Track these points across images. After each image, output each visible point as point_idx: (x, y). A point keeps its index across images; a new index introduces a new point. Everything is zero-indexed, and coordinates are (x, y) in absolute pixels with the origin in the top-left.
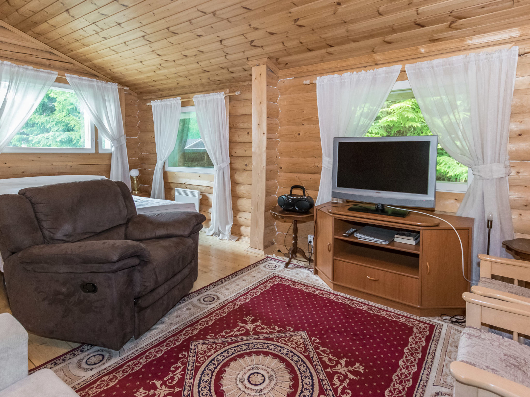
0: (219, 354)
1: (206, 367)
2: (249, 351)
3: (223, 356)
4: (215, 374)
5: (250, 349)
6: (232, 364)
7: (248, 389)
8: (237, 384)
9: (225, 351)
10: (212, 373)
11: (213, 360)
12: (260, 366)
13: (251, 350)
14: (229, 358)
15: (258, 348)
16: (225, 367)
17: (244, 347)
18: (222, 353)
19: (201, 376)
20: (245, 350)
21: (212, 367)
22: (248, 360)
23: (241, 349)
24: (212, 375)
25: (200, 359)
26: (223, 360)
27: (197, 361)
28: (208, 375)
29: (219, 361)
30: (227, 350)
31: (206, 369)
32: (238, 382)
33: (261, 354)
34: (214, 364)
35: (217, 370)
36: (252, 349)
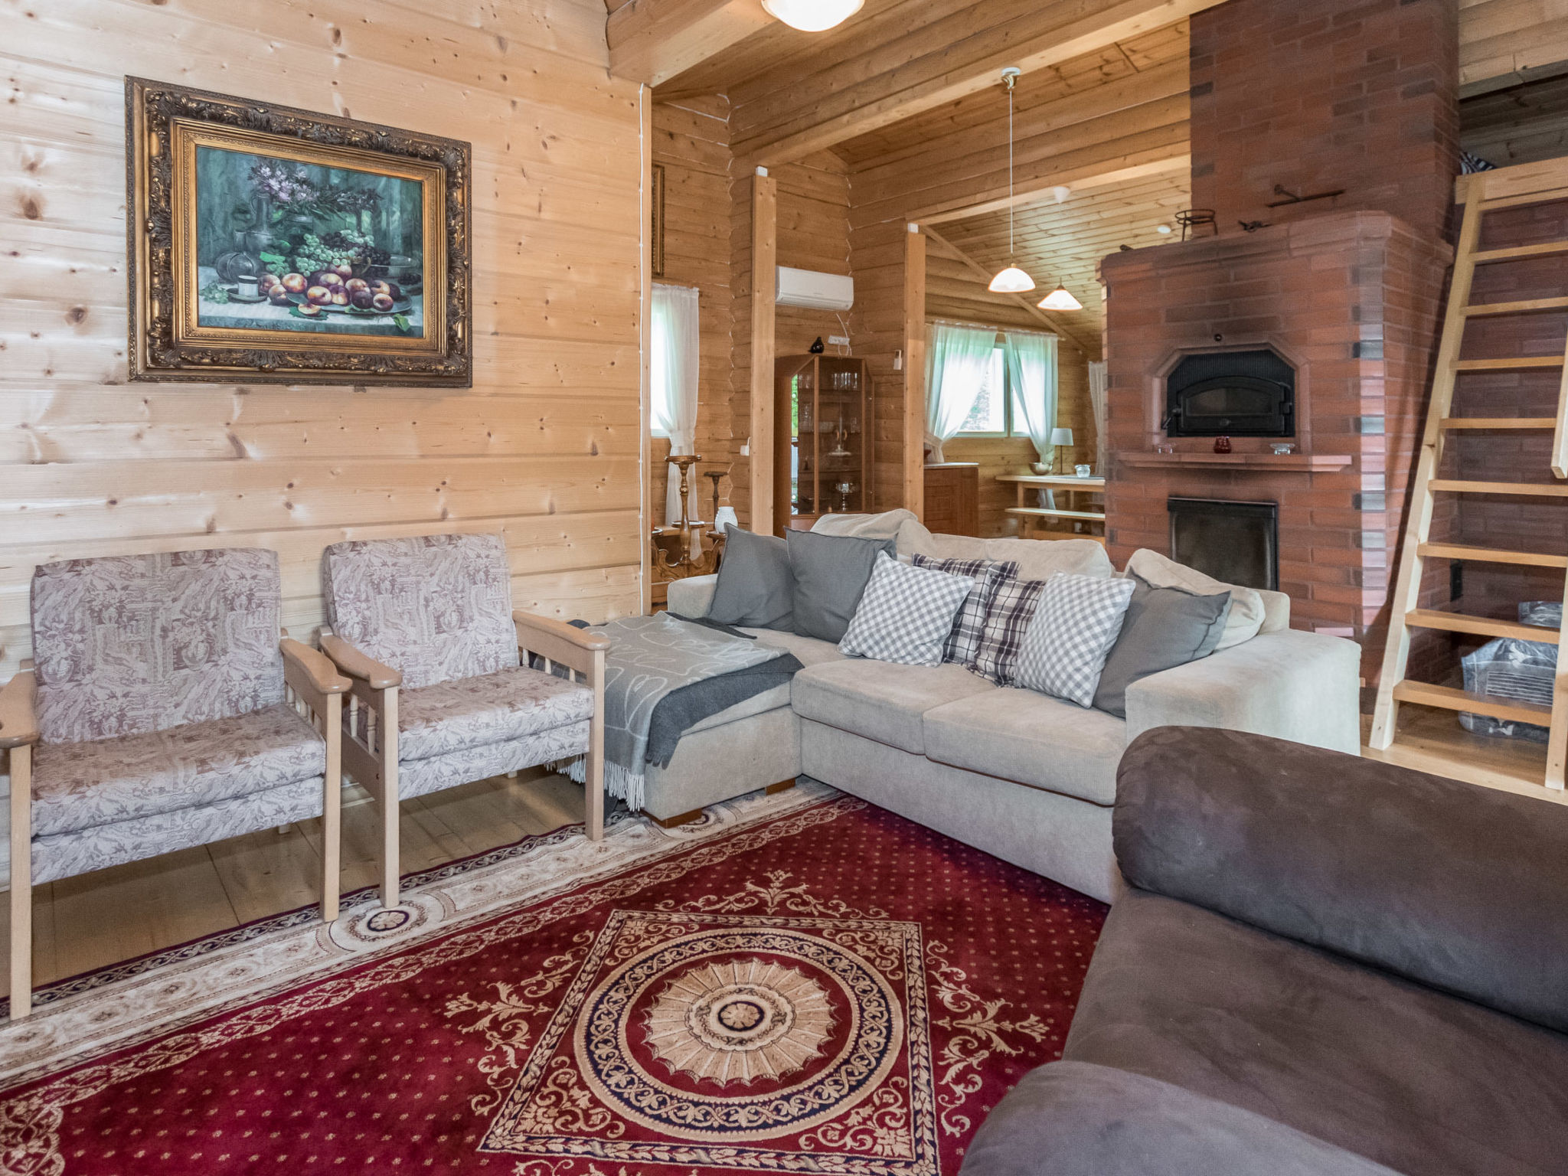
0: (833, 1105)
1: (875, 1068)
2: (731, 1100)
3: (820, 1098)
4: (849, 1045)
5: (727, 1105)
6: (797, 1066)
7: (768, 999)
8: (793, 1012)
9: (813, 1112)
10: (856, 1048)
11: (852, 1089)
12: (717, 1044)
13: (724, 1100)
14: (801, 1087)
15: (696, 1104)
16: (817, 1060)
17: (742, 1117)
18: (824, 1107)
19: (886, 1044)
20: (743, 1106)
21: (859, 1067)
22: (745, 1068)
23: (757, 1113)
24: (856, 1042)
25: (896, 1100)
26: (821, 1082)
27: (905, 1093)
28: (868, 1046)
29: (836, 1082)
30: (803, 1116)
31: (874, 1062)
32: (789, 1017)
33: (697, 1080)
34: (850, 1074)
35: (843, 1055)
36: (717, 1105)
